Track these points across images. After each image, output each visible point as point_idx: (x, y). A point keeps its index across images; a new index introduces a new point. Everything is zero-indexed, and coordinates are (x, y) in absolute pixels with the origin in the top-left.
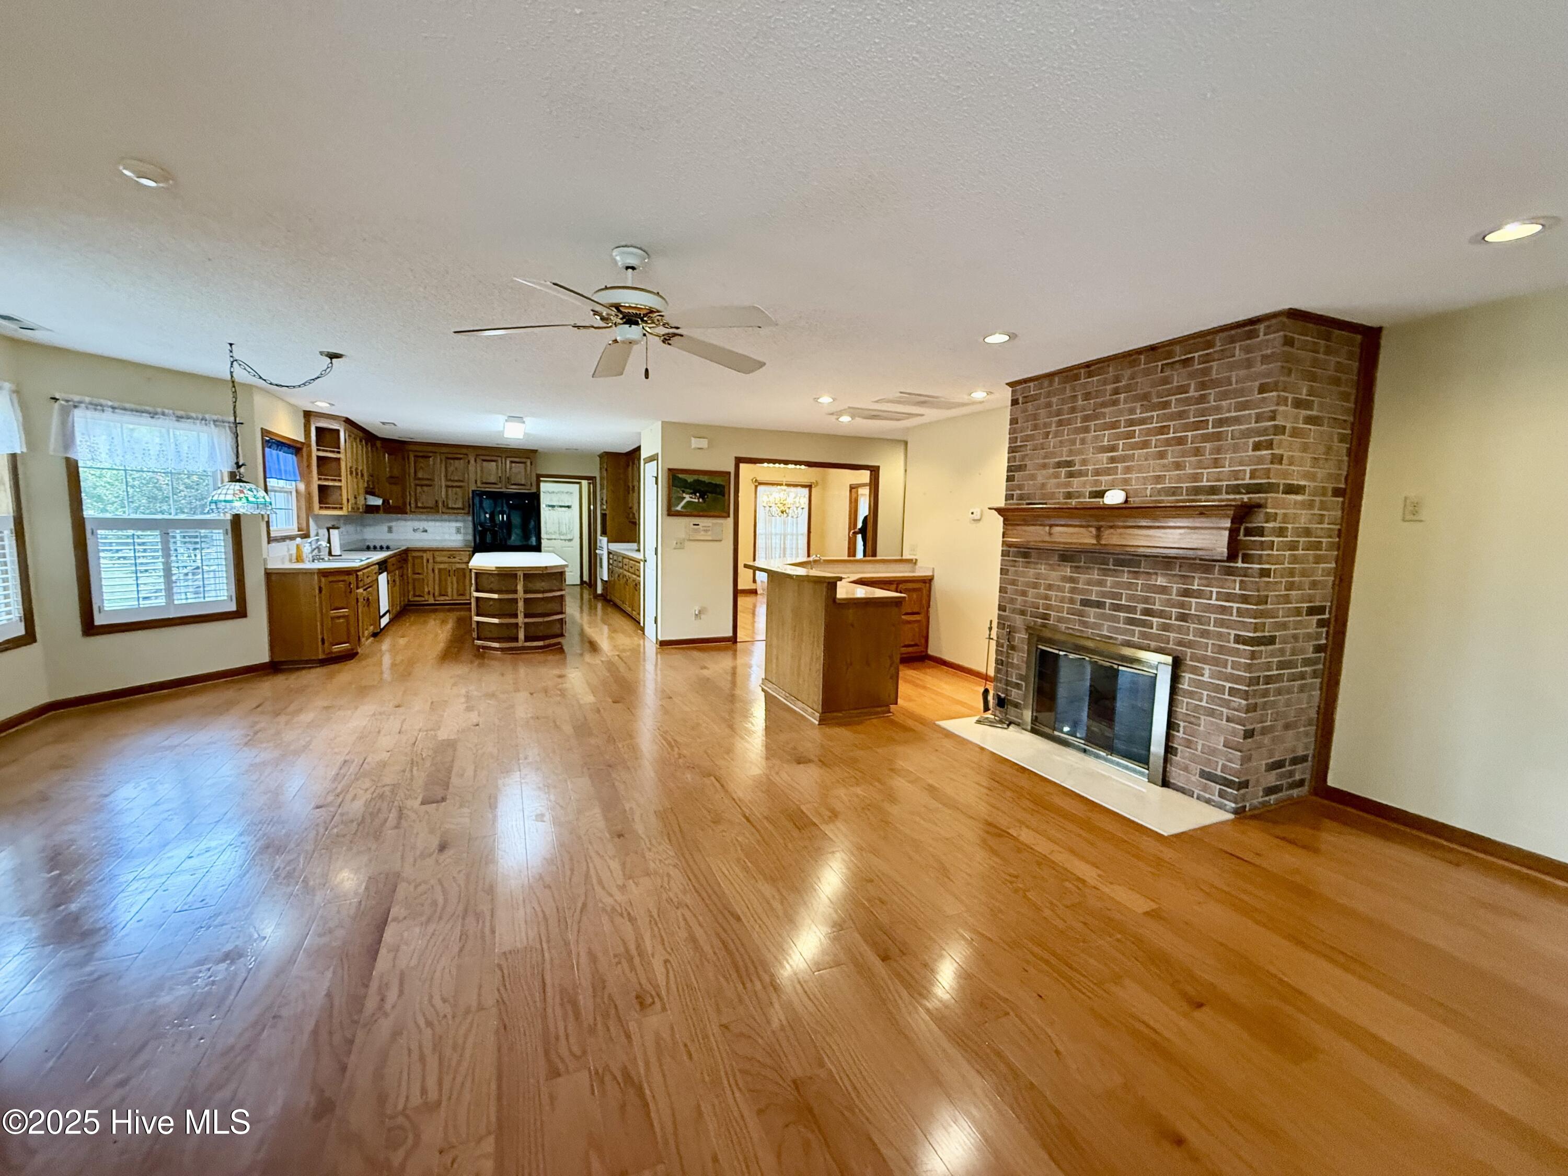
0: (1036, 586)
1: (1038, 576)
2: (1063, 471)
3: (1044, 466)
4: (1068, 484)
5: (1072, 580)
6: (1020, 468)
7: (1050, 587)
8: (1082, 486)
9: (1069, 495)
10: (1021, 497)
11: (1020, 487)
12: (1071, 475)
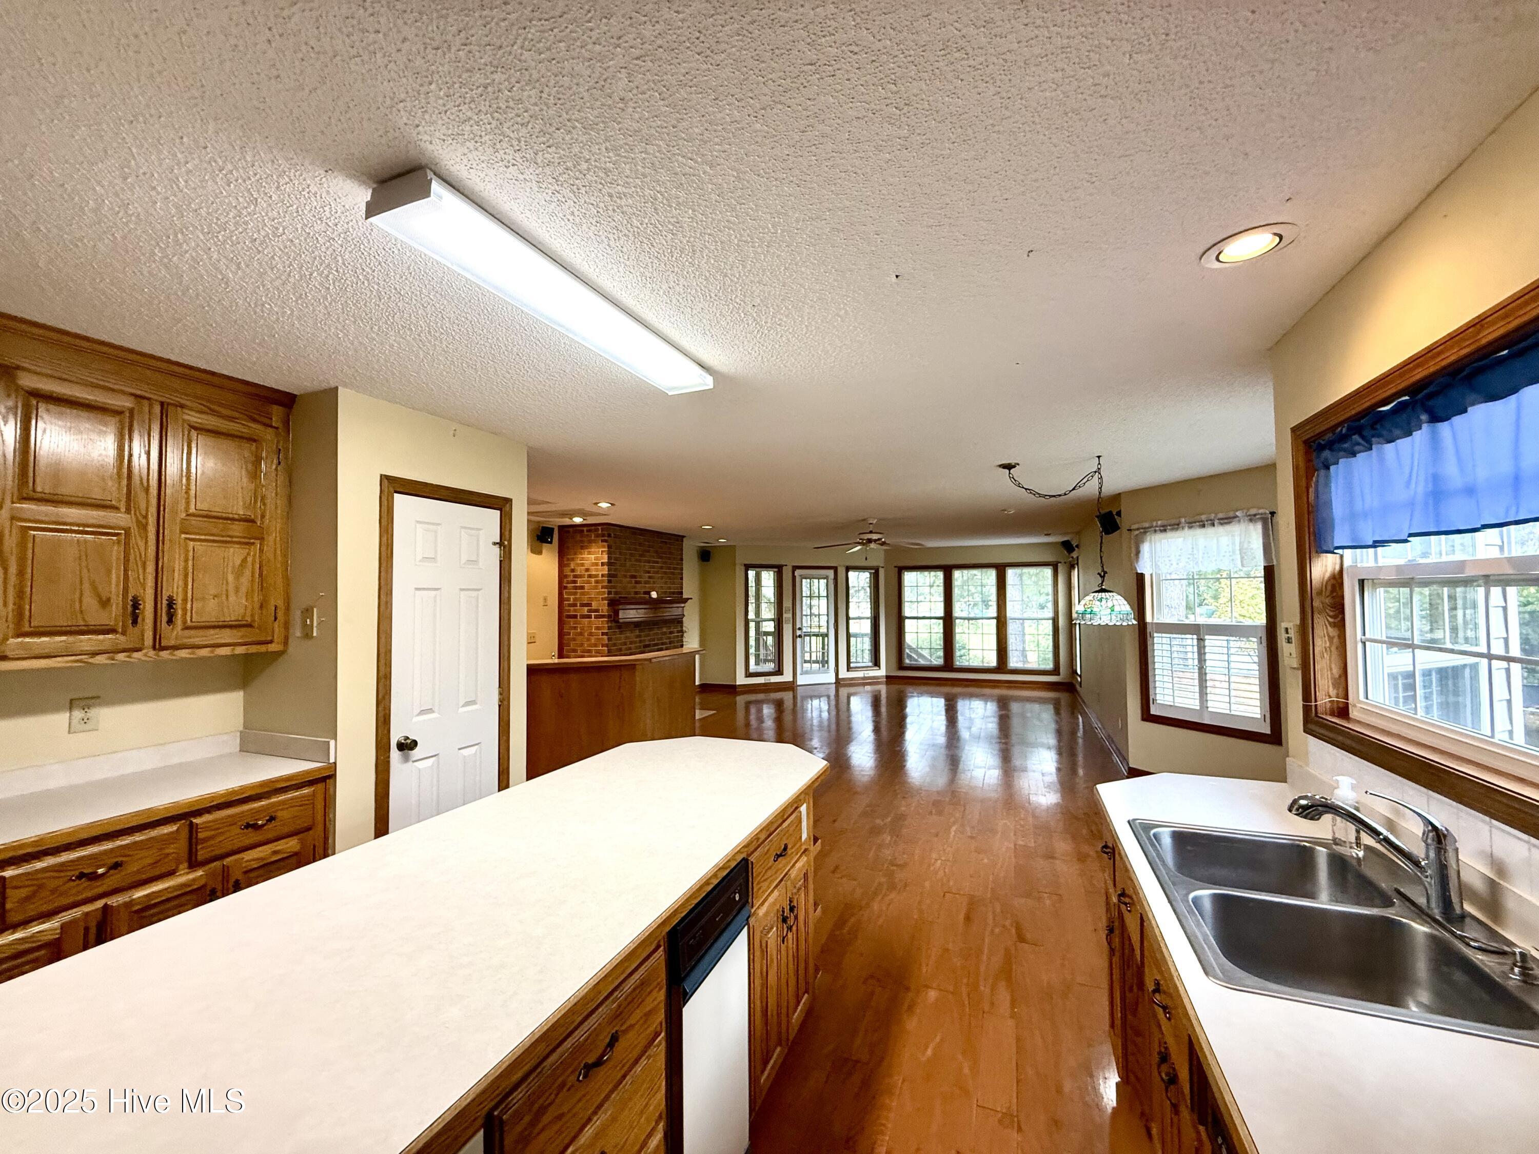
0: (625, 644)
1: (627, 638)
2: (633, 580)
3: (625, 576)
4: (635, 587)
5: (639, 636)
6: (615, 576)
7: (631, 643)
8: (640, 588)
9: (636, 593)
10: (616, 593)
11: (614, 587)
12: (637, 582)
